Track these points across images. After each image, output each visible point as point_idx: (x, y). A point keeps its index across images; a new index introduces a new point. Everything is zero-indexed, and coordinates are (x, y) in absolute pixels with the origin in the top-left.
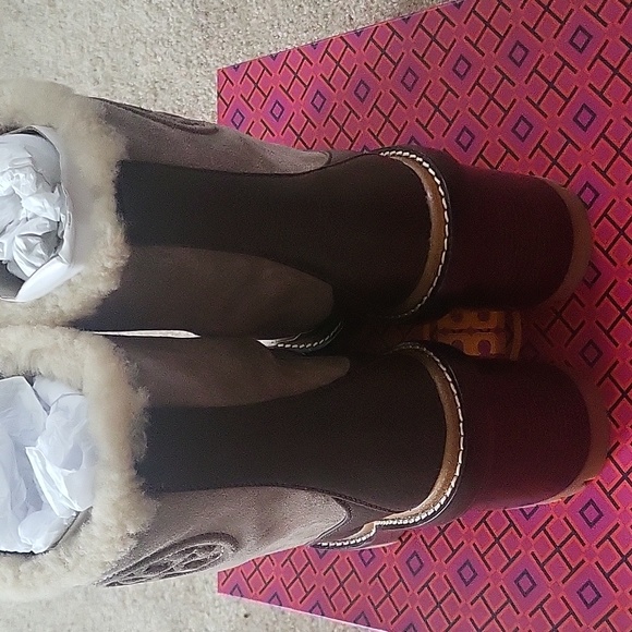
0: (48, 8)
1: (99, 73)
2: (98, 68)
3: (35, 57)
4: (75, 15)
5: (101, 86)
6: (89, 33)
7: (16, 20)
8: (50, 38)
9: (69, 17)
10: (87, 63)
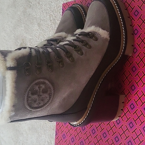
0: (38, 4)
1: (51, 18)
2: (51, 17)
3: (35, 16)
4: (45, 5)
5: (52, 22)
6: (48, 9)
7: (30, 8)
8: (38, 11)
9: (43, 6)
10: (48, 16)
